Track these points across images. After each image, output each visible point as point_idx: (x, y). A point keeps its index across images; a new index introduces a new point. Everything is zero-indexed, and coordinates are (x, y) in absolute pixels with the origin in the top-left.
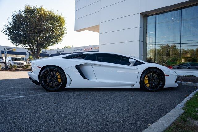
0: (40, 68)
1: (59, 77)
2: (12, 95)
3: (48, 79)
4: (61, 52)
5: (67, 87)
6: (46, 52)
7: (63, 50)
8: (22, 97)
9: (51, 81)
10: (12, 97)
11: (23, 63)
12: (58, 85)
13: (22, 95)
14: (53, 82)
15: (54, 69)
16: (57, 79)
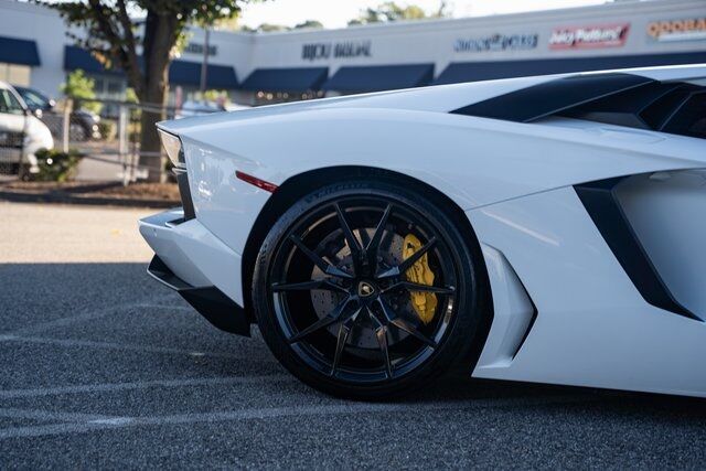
0: (264, 186)
1: (423, 274)
2: (24, 403)
3: (323, 285)
4: (340, 52)
5: (493, 364)
6: (212, 51)
7: (357, 41)
8: (115, 421)
9: (352, 306)
10: (33, 422)
11: (22, 135)
12: (407, 347)
13: (107, 411)
14: (363, 317)
15: (382, 203)
16: (401, 290)
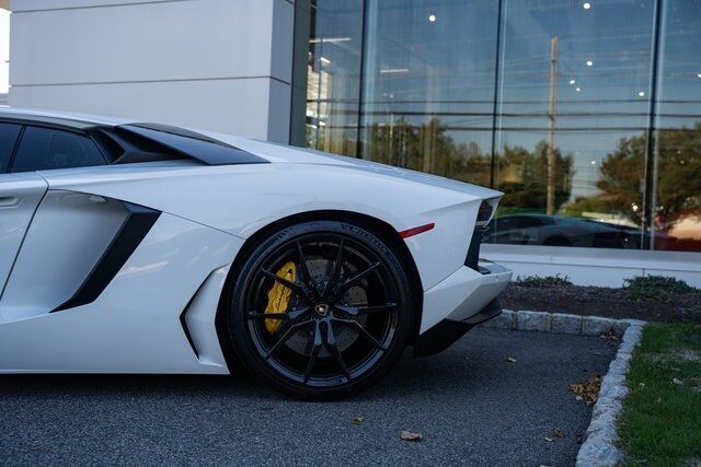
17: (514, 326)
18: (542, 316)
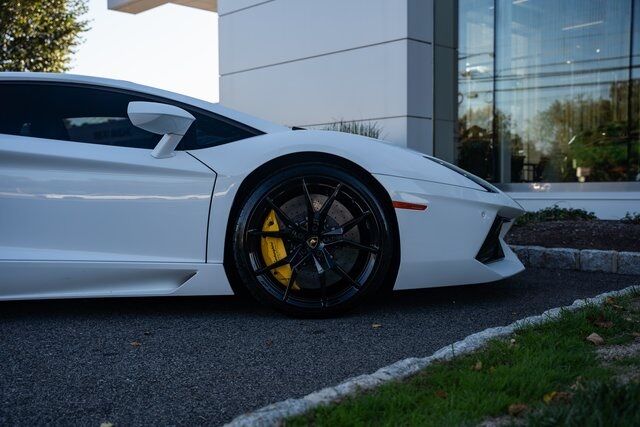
17: (577, 266)
18: (607, 255)
